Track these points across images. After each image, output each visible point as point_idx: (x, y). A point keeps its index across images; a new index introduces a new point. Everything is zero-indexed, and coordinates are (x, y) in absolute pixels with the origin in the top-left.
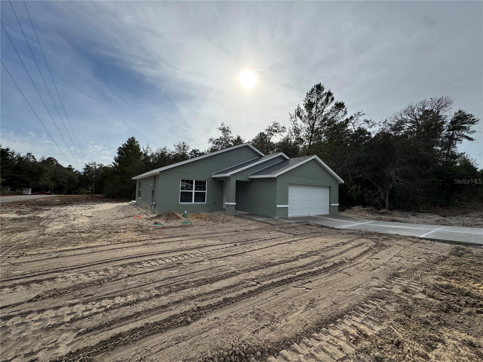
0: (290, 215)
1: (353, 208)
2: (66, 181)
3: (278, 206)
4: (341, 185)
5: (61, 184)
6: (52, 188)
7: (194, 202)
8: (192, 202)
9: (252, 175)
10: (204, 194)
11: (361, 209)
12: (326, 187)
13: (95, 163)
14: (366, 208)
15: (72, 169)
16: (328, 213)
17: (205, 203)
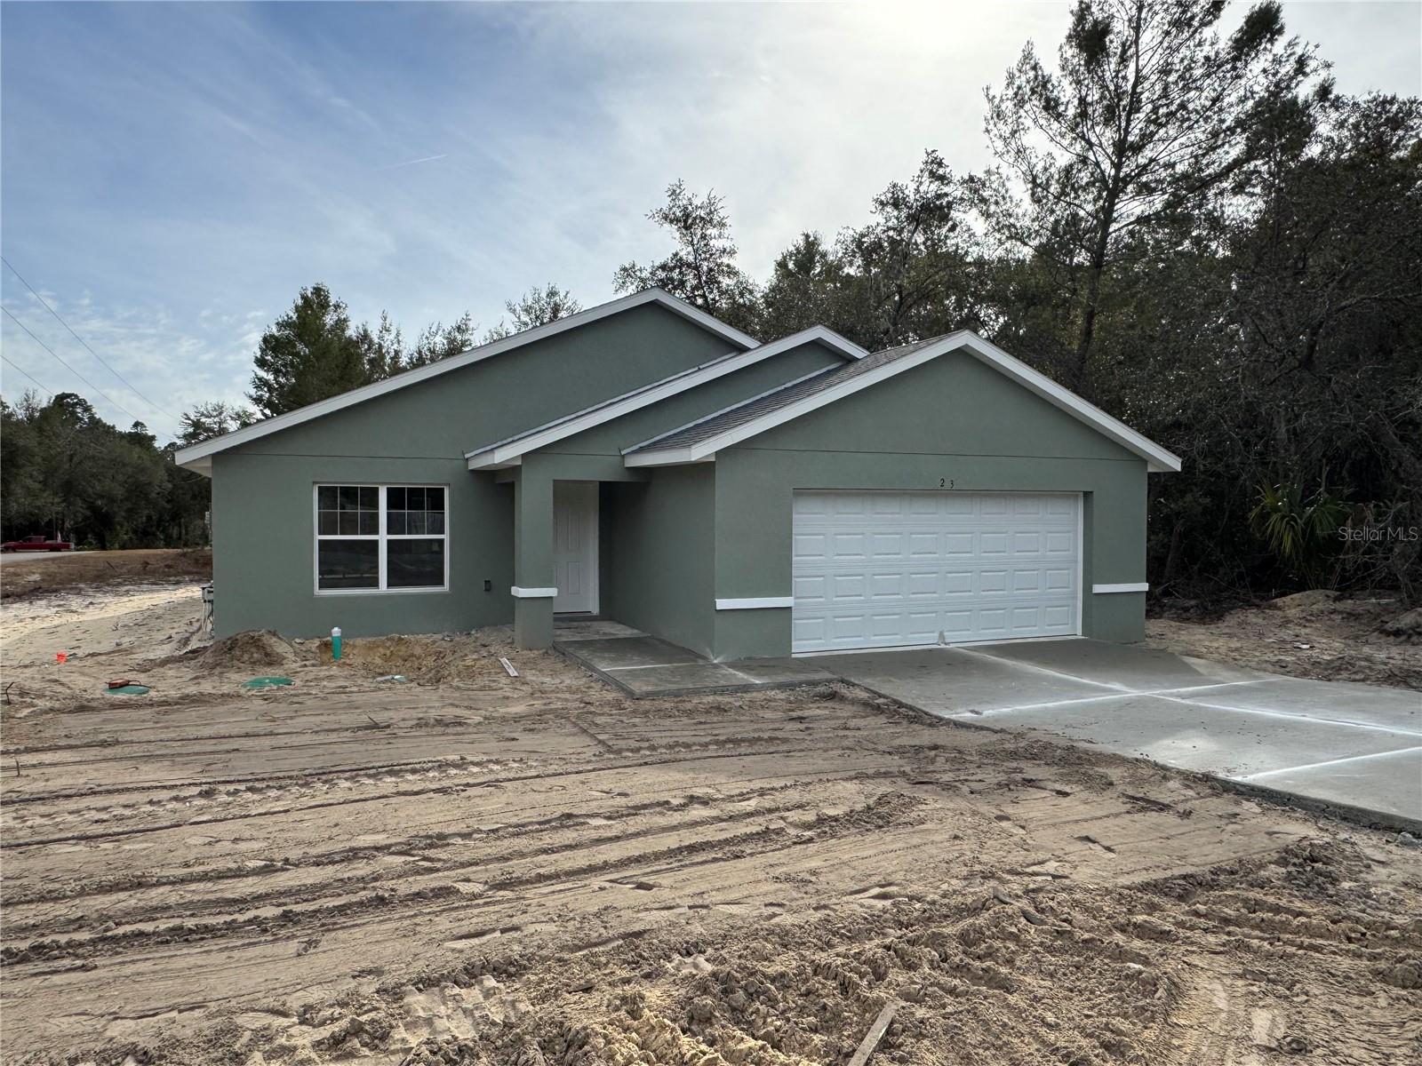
0: (802, 646)
1: (1279, 601)
2: (119, 492)
3: (722, 604)
4: (1160, 484)
5: (99, 502)
6: (67, 525)
7: (389, 585)
8: (374, 583)
9: (641, 450)
10: (435, 548)
11: (1320, 606)
12: (1066, 495)
13: (220, 410)
14: (1348, 604)
15: (146, 435)
16: (1079, 632)
17: (446, 587)
